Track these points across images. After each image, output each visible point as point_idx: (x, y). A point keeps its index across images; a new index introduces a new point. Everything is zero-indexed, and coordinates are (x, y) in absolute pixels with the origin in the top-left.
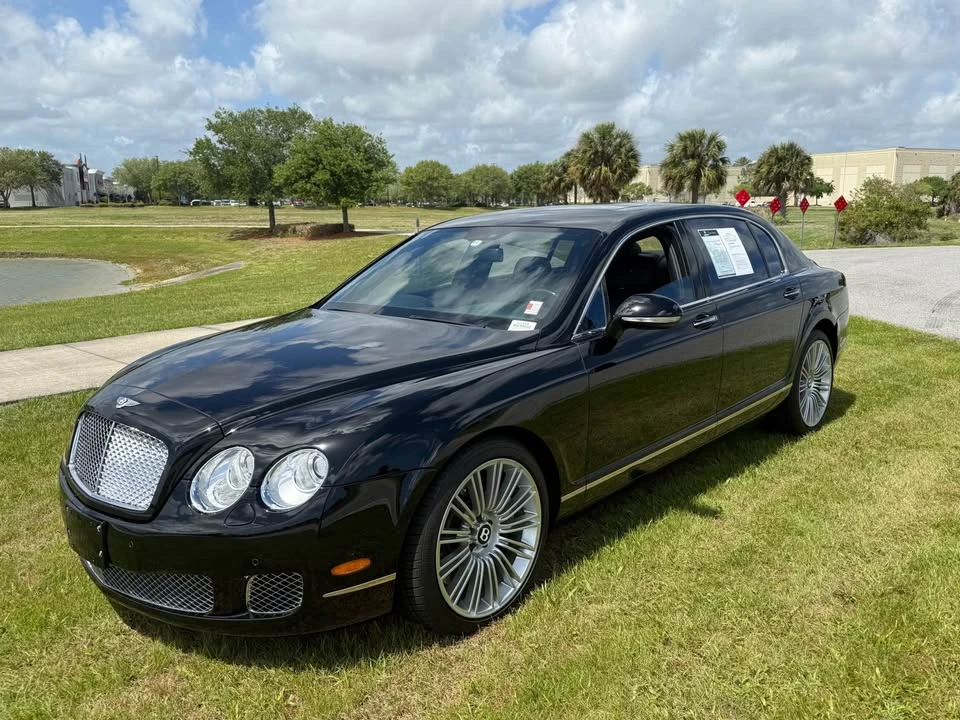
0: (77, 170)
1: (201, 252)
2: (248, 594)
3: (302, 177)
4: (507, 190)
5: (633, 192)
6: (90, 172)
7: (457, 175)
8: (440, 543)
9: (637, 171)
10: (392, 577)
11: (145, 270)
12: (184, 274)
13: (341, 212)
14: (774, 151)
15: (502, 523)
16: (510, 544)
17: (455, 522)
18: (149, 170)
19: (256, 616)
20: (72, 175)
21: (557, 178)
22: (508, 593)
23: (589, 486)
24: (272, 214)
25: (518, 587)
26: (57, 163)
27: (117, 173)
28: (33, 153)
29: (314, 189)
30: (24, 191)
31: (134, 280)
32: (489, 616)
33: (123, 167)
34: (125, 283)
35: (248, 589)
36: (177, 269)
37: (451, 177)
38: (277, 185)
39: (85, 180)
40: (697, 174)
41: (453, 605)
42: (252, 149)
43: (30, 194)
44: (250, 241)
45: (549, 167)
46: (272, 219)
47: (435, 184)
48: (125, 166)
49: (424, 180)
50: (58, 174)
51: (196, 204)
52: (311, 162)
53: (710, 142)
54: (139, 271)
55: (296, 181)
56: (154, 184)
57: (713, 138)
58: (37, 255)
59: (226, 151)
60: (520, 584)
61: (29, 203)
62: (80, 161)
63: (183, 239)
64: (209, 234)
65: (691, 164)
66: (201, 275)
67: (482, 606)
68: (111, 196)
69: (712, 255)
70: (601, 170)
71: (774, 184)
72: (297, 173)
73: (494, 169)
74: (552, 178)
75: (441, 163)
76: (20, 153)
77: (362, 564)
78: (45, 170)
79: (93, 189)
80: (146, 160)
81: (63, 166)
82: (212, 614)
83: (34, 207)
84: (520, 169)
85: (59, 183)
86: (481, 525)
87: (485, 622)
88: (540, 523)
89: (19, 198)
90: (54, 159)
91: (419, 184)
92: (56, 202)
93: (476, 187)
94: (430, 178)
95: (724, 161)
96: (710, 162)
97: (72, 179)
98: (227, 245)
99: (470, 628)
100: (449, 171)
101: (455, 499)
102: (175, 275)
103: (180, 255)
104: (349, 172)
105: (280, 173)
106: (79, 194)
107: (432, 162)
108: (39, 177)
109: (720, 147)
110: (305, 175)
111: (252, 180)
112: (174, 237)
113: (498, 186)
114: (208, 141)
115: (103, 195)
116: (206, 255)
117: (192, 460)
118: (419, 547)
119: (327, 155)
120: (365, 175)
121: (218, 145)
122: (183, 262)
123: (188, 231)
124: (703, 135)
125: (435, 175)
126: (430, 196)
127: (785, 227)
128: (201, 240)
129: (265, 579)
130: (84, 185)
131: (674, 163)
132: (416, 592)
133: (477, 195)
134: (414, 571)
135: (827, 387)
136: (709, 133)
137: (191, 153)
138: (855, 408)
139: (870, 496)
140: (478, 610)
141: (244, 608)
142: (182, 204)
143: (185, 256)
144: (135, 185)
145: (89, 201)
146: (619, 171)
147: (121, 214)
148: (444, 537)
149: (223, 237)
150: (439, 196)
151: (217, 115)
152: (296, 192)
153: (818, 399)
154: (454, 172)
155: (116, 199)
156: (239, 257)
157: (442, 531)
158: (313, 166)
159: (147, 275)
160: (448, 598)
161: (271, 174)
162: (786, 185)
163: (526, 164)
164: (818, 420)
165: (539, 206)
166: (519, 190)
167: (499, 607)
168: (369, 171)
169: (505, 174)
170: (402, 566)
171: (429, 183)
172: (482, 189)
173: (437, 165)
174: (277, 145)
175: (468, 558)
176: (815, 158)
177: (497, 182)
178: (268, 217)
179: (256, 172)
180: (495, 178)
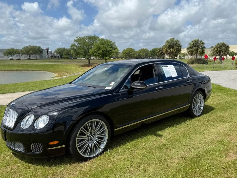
0: (46, 50)
1: (72, 70)
2: (32, 148)
3: (96, 52)
4: (149, 55)
5: (182, 55)
6: (49, 51)
7: (136, 51)
8: (77, 139)
9: (181, 50)
10: (64, 146)
11: (58, 74)
12: (67, 75)
13: (105, 60)
14: (218, 44)
15: (97, 135)
16: (99, 140)
17: (82, 134)
18: (63, 50)
19: (34, 153)
20: (45, 51)
21: (161, 52)
22: (98, 152)
23: (123, 127)
24: (89, 61)
25: (101, 151)
26: (42, 49)
27: (55, 51)
28: (36, 47)
29: (98, 55)
30: (34, 55)
31: (55, 77)
32: (92, 157)
33: (57, 50)
34: (53, 77)
35: (32, 147)
36: (65, 74)
37: (135, 52)
38: (90, 54)
39: (48, 53)
40: (197, 51)
41: (81, 154)
42: (85, 45)
43: (35, 56)
44: (83, 68)
45: (159, 49)
46: (89, 63)
47: (131, 54)
48: (57, 49)
49: (128, 52)
50: (42, 51)
51: (74, 59)
52: (98, 48)
53: (200, 42)
54: (57, 74)
55: (95, 53)
56: (64, 53)
57: (201, 41)
58: (34, 70)
59: (79, 46)
60: (102, 150)
61: (35, 58)
62: (47, 48)
63: (68, 67)
64: (74, 66)
65: (195, 48)
66: (71, 75)
67: (90, 154)
68: (54, 57)
69: (164, 72)
70: (171, 50)
71: (218, 53)
72: (95, 51)
73: (146, 49)
74: (160, 52)
75: (132, 48)
76: (34, 46)
77: (56, 142)
78: (39, 50)
79: (50, 55)
80: (62, 48)
81: (43, 49)
82: (25, 152)
83: (36, 59)
84: (152, 49)
85: (42, 54)
86: (91, 135)
87: (90, 158)
88: (108, 135)
89: (33, 57)
90: (41, 48)
91: (127, 53)
92: (41, 58)
93: (141, 54)
94: (129, 52)
95: (204, 47)
96: (200, 48)
97: (45, 52)
98: (79, 68)
99: (86, 160)
100: (134, 50)
101: (82, 128)
102: (65, 76)
103: (67, 71)
104: (106, 51)
105: (91, 51)
106: (47, 56)
107: (130, 48)
108: (37, 52)
109: (203, 44)
110: (97, 51)
111: (85, 53)
112: (66, 66)
113: (147, 54)
114: (74, 44)
115: (52, 56)
116: (73, 71)
117: (22, 117)
118: (71, 139)
119: (101, 47)
120: (111, 51)
121: (77, 45)
122: (67, 72)
123: (70, 65)
124: (198, 41)
125: (131, 51)
126: (129, 56)
127: (221, 64)
128: (73, 67)
129: (35, 144)
130: (48, 54)
131: (191, 47)
132: (71, 150)
133: (141, 56)
134: (70, 145)
135: (202, 106)
136: (200, 40)
137: (70, 47)
138: (213, 111)
139: (204, 134)
140: (89, 155)
141: (31, 151)
142: (70, 59)
143: (68, 71)
144: (59, 54)
145: (49, 58)
146: (176, 50)
147: (56, 61)
148: (78, 137)
149: (78, 66)
150: (132, 56)
151: (77, 38)
152: (94, 55)
153: (200, 109)
154: (135, 50)
155: (55, 57)
156: (80, 71)
157: (78, 136)
158: (98, 49)
159: (58, 75)
160: (80, 152)
161: (89, 51)
162: (222, 53)
163: (154, 48)
164: (199, 114)
165: (157, 58)
166: (152, 54)
167: (95, 155)
168: (111, 50)
169: (148, 51)
170: (67, 143)
171: (129, 53)
172: (142, 54)
173: (131, 49)
174: (91, 45)
175: (86, 143)
176: (230, 46)
177: (146, 53)
178: (88, 62)
179: (86, 51)
180: (146, 52)
